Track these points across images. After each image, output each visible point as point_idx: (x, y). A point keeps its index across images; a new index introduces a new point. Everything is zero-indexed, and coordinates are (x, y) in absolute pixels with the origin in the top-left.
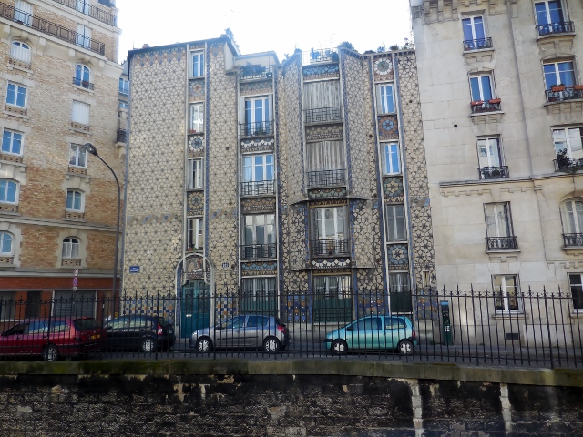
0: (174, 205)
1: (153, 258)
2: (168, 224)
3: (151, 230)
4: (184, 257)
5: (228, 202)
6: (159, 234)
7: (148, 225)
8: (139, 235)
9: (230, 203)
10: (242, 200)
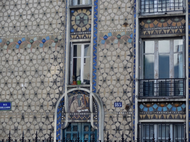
0: (54, 26)
1: (27, 92)
2: (46, 50)
3: (25, 57)
4: (66, 92)
5: (122, 22)
6: (34, 62)
7: (22, 51)
8: (10, 63)
9: (126, 24)
10: (140, 20)
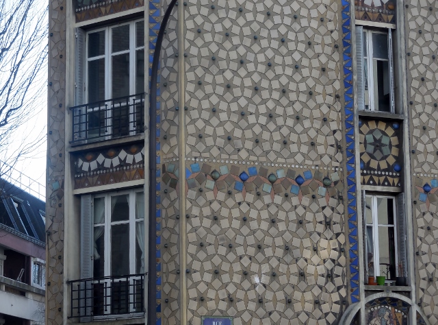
0: (321, 149)
1: (269, 296)
2: (306, 201)
3: (258, 214)
4: (364, 301)
6: (282, 226)
7: (250, 197)
8: (225, 223)
